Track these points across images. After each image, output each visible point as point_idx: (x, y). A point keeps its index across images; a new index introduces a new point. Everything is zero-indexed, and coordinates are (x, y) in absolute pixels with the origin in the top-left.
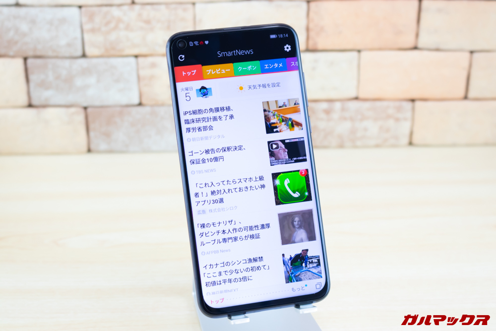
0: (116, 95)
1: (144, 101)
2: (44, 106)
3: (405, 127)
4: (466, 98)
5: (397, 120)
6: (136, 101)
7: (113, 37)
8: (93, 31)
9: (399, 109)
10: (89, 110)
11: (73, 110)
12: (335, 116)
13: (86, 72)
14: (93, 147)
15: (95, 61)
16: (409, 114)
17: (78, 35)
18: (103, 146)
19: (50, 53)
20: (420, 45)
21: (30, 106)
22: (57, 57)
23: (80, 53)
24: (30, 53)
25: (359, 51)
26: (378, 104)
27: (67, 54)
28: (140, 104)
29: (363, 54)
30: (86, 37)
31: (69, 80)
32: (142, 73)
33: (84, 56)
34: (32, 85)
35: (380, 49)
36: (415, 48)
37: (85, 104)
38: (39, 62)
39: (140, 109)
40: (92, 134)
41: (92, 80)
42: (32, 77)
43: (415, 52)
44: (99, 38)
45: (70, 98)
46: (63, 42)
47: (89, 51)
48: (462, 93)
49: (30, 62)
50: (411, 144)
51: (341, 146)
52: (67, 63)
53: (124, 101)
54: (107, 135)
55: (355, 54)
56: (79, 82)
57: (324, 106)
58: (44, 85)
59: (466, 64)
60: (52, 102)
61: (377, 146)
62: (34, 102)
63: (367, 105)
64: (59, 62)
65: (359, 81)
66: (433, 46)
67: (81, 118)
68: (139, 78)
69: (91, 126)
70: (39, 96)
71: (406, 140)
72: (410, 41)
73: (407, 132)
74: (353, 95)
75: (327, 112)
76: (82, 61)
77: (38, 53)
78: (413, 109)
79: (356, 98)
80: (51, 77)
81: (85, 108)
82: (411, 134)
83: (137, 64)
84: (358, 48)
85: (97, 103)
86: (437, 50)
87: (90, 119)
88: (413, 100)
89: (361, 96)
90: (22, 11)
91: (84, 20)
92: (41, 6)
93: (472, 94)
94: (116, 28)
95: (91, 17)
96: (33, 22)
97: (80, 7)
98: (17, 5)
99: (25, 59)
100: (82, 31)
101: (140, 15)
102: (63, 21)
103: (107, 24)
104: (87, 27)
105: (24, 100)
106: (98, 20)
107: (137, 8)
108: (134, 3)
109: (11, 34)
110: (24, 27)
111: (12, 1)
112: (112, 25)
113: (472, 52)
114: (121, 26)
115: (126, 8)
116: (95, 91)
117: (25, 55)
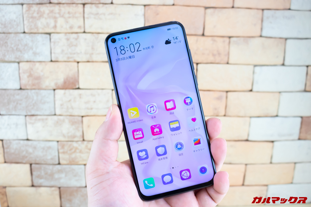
0: (74, 183)
2: (40, 186)
4: (243, 185)
6: (84, 185)
7: (73, 156)
8: (64, 153)
11: (53, 188)
13: (60, 171)
14: (63, 205)
15: (64, 166)
17: (57, 154)
18: (68, 205)
19: (43, 162)
21: (33, 186)
22: (46, 164)
23: (57, 162)
24: (33, 162)
27: (51, 163)
30: (61, 155)
31: (52, 175)
33: (59, 164)
34: (34, 177)
37: (59, 186)
38: (37, 166)
40: (63, 200)
41: (63, 175)
42: (34, 173)
44: (66, 156)
45: (52, 183)
46: (49, 157)
47: (61, 162)
48: (241, 183)
49: (33, 166)
52: (51, 167)
53: (78, 185)
54: (70, 201)
56: (56, 176)
58: (39, 177)
59: (243, 170)
60: (44, 184)
62: (35, 184)
64: (47, 166)
67: (57, 192)
69: (62, 196)
70: (37, 182)
76: (58, 166)
77: (37, 162)
80: (43, 173)
81: (60, 188)
85: (65, 186)
86: (230, 164)
87: (62, 193)
90: (29, 143)
91: (60, 148)
92: (39, 141)
93: (246, 183)
94: (75, 152)
95: (63, 147)
96: (35, 148)
97: (58, 142)
98: (28, 140)
99: (31, 165)
100: (59, 153)
101: (87, 146)
102: (49, 148)
103: (71, 150)
104: (61, 151)
105: (30, 183)
106: (66, 148)
107: (85, 143)
108: (84, 140)
109: (24, 153)
110: (31, 150)
111: (25, 138)
112: (73, 150)
113: (246, 165)
114: (78, 151)
115: (80, 143)
116: (64, 180)
117: (31, 163)
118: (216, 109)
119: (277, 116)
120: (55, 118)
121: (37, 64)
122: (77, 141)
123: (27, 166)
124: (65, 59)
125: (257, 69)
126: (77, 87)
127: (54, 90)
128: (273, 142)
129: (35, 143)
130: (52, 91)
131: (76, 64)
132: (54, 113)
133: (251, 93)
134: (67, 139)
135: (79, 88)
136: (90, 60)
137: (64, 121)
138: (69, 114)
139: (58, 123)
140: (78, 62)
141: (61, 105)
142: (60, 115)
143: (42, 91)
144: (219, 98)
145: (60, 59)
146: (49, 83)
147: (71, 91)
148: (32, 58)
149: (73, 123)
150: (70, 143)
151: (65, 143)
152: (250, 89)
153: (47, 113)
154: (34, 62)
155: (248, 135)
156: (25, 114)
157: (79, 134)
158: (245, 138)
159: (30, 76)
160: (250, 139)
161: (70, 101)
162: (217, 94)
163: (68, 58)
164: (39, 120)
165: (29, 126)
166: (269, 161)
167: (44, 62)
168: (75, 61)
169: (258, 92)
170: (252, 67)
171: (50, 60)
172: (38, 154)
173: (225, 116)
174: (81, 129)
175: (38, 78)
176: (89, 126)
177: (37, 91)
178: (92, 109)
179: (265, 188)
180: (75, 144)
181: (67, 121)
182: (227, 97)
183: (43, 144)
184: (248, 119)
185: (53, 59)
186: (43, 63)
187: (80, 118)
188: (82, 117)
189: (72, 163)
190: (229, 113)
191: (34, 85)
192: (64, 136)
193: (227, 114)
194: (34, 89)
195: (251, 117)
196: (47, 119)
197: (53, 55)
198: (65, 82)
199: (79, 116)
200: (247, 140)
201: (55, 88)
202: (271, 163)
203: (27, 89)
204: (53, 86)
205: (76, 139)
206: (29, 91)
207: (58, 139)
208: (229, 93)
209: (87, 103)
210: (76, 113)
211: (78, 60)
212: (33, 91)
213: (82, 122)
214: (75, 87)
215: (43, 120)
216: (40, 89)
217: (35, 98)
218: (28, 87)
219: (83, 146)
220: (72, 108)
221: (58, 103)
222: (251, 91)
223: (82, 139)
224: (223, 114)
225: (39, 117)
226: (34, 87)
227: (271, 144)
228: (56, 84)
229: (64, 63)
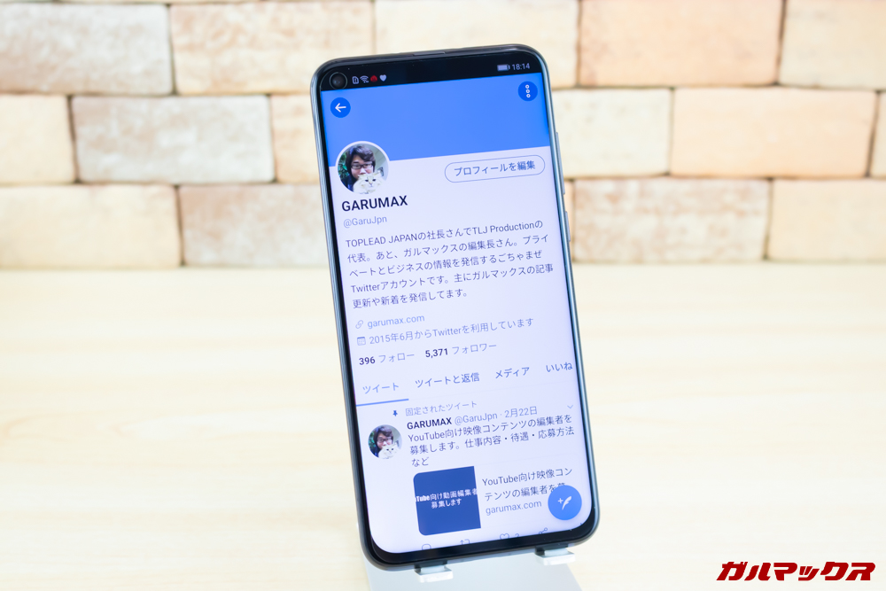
1: (281, 176)
2: (103, 183)
3: (756, 228)
4: (867, 175)
5: (741, 214)
6: (269, 176)
7: (226, 59)
8: (191, 48)
9: (745, 195)
10: (183, 191)
11: (153, 190)
12: (628, 205)
13: (178, 122)
14: (189, 257)
15: (194, 102)
16: (762, 204)
17: (165, 55)
18: (208, 256)
19: (114, 88)
20: (783, 79)
21: (78, 181)
22: (126, 95)
23: (167, 88)
24: (79, 88)
25: (672, 89)
26: (706, 184)
27: (144, 90)
28: (275, 181)
29: (679, 93)
30: (179, 59)
31: (148, 136)
32: (278, 125)
33: (174, 93)
34: (81, 144)
35: (711, 85)
36: (776, 84)
37: (176, 180)
38: (93, 102)
39: (274, 189)
40: (188, 233)
41: (189, 137)
42: (82, 130)
43: (775, 92)
44: (201, 62)
45: (150, 169)
46: (137, 68)
47: (183, 85)
48: (860, 166)
49: (77, 102)
50: (766, 257)
51: (639, 260)
52: (144, 105)
53: (247, 174)
54: (216, 236)
55: (665, 94)
56: (165, 140)
57: (608, 187)
58: (102, 145)
59: (868, 114)
60: (117, 176)
61: (705, 261)
62: (85, 176)
63: (685, 186)
64: (130, 104)
65: (671, 143)
66: (808, 81)
67: (168, 204)
68: (273, 133)
69: (187, 219)
71: (757, 252)
72: (765, 72)
73: (759, 236)
74: (661, 167)
75: (614, 198)
76: (171, 103)
77: (93, 88)
78: (771, 195)
79: (667, 174)
80: (115, 130)
81: (177, 187)
82: (767, 240)
83: (271, 108)
84: (671, 82)
85: (198, 178)
87: (185, 207)
88: (770, 179)
89: (676, 170)
91: (175, 28)
93: (879, 168)
94: (232, 43)
95: (188, 24)
96: (84, 31)
97: (168, 5)
99: (70, 98)
100: (172, 49)
101: (275, 21)
102: (137, 29)
103: (217, 35)
104: (179, 41)
105: (67, 172)
106: (199, 29)
109: (45, 52)
110: (68, 41)
112: (226, 38)
113: (879, 92)
114: (242, 39)
115: (250, 6)
116: (194, 157)
117: (69, 91)
123: (59, 103)
150: (212, 10)
151: (193, 9)
172: (97, 56)
180: (232, 15)
219: (260, 19)
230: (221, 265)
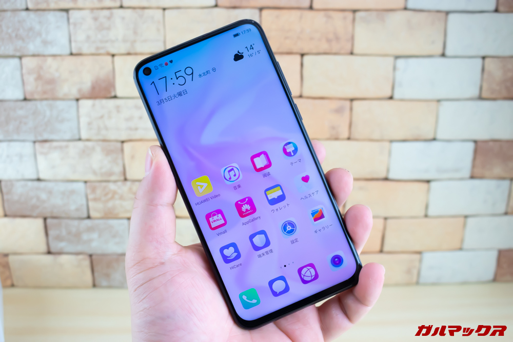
0: (112, 248)
2: (60, 253)
4: (381, 251)
7: (110, 204)
8: (95, 200)
10: (93, 257)
11: (81, 257)
13: (90, 229)
14: (97, 283)
15: (97, 222)
17: (84, 202)
18: (104, 283)
19: (63, 215)
21: (49, 253)
22: (69, 218)
23: (85, 215)
24: (48, 215)
27: (76, 216)
30: (91, 204)
31: (78, 235)
33: (89, 217)
34: (50, 238)
37: (90, 252)
38: (55, 221)
40: (96, 274)
41: (95, 236)
42: (51, 233)
44: (100, 205)
45: (79, 248)
46: (73, 207)
47: (92, 214)
48: (378, 248)
49: (49, 221)
52: (76, 223)
54: (107, 276)
56: (85, 237)
58: (59, 238)
59: (381, 227)
60: (66, 250)
62: (53, 250)
64: (70, 222)
67: (87, 263)
69: (96, 269)
70: (55, 246)
76: (88, 222)
77: (55, 215)
80: (64, 233)
81: (91, 256)
85: (99, 252)
87: (94, 263)
90: (42, 184)
91: (89, 191)
92: (56, 181)
93: (386, 249)
94: (112, 198)
95: (94, 190)
96: (50, 192)
97: (86, 182)
98: (39, 180)
99: (45, 219)
100: (87, 200)
101: (130, 189)
102: (73, 192)
103: (106, 195)
104: (91, 197)
105: (43, 248)
106: (99, 192)
107: (128, 183)
108: (126, 179)
109: (34, 201)
110: (44, 196)
111: (34, 177)
112: (110, 196)
113: (386, 219)
114: (117, 196)
115: (120, 183)
116: (98, 244)
117: (45, 216)
118: (333, 128)
119: (434, 139)
120: (80, 144)
121: (50, 60)
122: (115, 182)
123: (40, 222)
124: (93, 50)
125: (401, 63)
126: (113, 94)
127: (77, 100)
128: (428, 181)
129: (50, 185)
130: (74, 103)
131: (109, 58)
132: (77, 137)
133: (391, 102)
134: (99, 178)
135: (115, 97)
136: (132, 51)
137: (93, 149)
138: (100, 137)
139: (85, 153)
140: (113, 56)
141: (89, 124)
142: (88, 140)
143: (58, 103)
144: (339, 111)
145: (85, 50)
146: (69, 88)
147: (104, 101)
148: (41, 50)
149: (108, 152)
150: (104, 184)
151: (97, 184)
152: (389, 94)
153: (67, 137)
154: (44, 56)
155: (388, 171)
156: (33, 139)
157: (118, 169)
158: (383, 175)
159: (39, 78)
160: (391, 176)
161: (102, 117)
162: (335, 105)
163: (98, 48)
164: (56, 148)
165: (40, 159)
166: (423, 213)
167: (60, 56)
168: (108, 54)
169: (402, 100)
170: (391, 59)
171: (68, 52)
172: (56, 202)
173: (349, 139)
174: (120, 162)
175: (52, 82)
176: (133, 157)
177: (51, 102)
178: (136, 129)
179: (417, 257)
180: (112, 186)
181: (98, 149)
182: (351, 109)
183: (62, 187)
184: (387, 144)
185: (74, 51)
186: (59, 58)
187: (119, 145)
188: (123, 142)
189: (109, 215)
190: (355, 134)
191: (45, 92)
192: (95, 173)
193: (352, 137)
194: (46, 99)
195: (391, 141)
196: (67, 147)
197: (73, 45)
198: (93, 88)
199: (117, 141)
200: (386, 179)
201: (78, 96)
202: (426, 216)
203: (35, 100)
204: (74, 93)
205: (113, 178)
206: (38, 104)
207: (86, 178)
208: (355, 103)
209: (129, 119)
210: (112, 135)
211: (113, 51)
212: (45, 102)
213: (122, 150)
214: (109, 95)
215: (61, 147)
216: (55, 99)
217: (48, 113)
218: (36, 96)
219: (124, 188)
220: (106, 128)
221: (84, 121)
222: (391, 98)
223: (122, 178)
224: (346, 135)
225: (55, 144)
226: (45, 96)
227: (425, 185)
228: (80, 91)
229: (91, 58)
230: (110, 287)
